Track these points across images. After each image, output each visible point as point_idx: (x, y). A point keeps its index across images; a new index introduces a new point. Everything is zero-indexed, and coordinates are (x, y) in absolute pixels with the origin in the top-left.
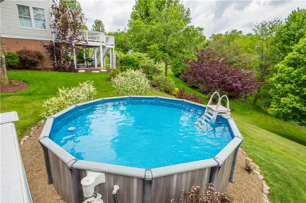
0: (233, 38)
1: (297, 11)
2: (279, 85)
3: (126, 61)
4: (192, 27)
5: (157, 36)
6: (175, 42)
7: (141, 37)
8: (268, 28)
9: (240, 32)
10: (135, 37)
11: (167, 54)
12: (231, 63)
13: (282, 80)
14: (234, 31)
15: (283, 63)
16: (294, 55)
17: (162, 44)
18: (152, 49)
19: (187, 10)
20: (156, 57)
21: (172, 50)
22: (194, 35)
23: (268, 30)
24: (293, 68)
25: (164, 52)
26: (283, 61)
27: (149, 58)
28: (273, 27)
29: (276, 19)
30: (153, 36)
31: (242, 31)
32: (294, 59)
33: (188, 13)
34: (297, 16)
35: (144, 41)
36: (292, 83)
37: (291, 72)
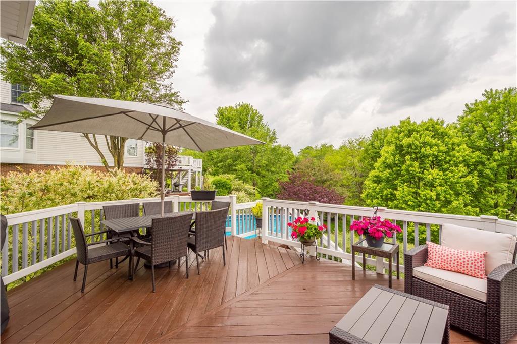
0: (324, 152)
1: (377, 130)
2: (369, 201)
3: (219, 184)
4: (279, 146)
5: (244, 156)
6: (263, 162)
7: (226, 158)
8: (356, 145)
9: (331, 146)
10: (218, 158)
11: (255, 174)
12: (324, 182)
13: (371, 196)
14: (324, 146)
15: (369, 180)
16: (375, 172)
17: (250, 164)
18: (240, 169)
19: (272, 131)
20: (244, 178)
21: (260, 170)
22: (282, 155)
23: (356, 147)
24: (376, 185)
25: (252, 173)
26: (369, 179)
27: (237, 179)
28: (360, 144)
29: (361, 136)
30: (239, 156)
31: (333, 144)
32: (376, 176)
33: (274, 133)
34: (379, 135)
35: (229, 161)
36: (378, 198)
37: (376, 188)
